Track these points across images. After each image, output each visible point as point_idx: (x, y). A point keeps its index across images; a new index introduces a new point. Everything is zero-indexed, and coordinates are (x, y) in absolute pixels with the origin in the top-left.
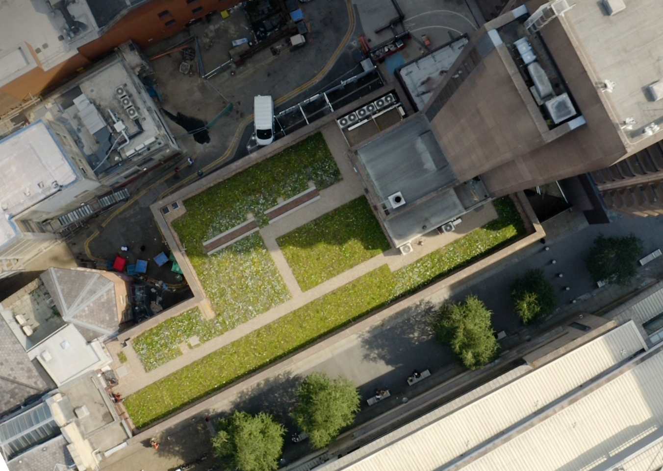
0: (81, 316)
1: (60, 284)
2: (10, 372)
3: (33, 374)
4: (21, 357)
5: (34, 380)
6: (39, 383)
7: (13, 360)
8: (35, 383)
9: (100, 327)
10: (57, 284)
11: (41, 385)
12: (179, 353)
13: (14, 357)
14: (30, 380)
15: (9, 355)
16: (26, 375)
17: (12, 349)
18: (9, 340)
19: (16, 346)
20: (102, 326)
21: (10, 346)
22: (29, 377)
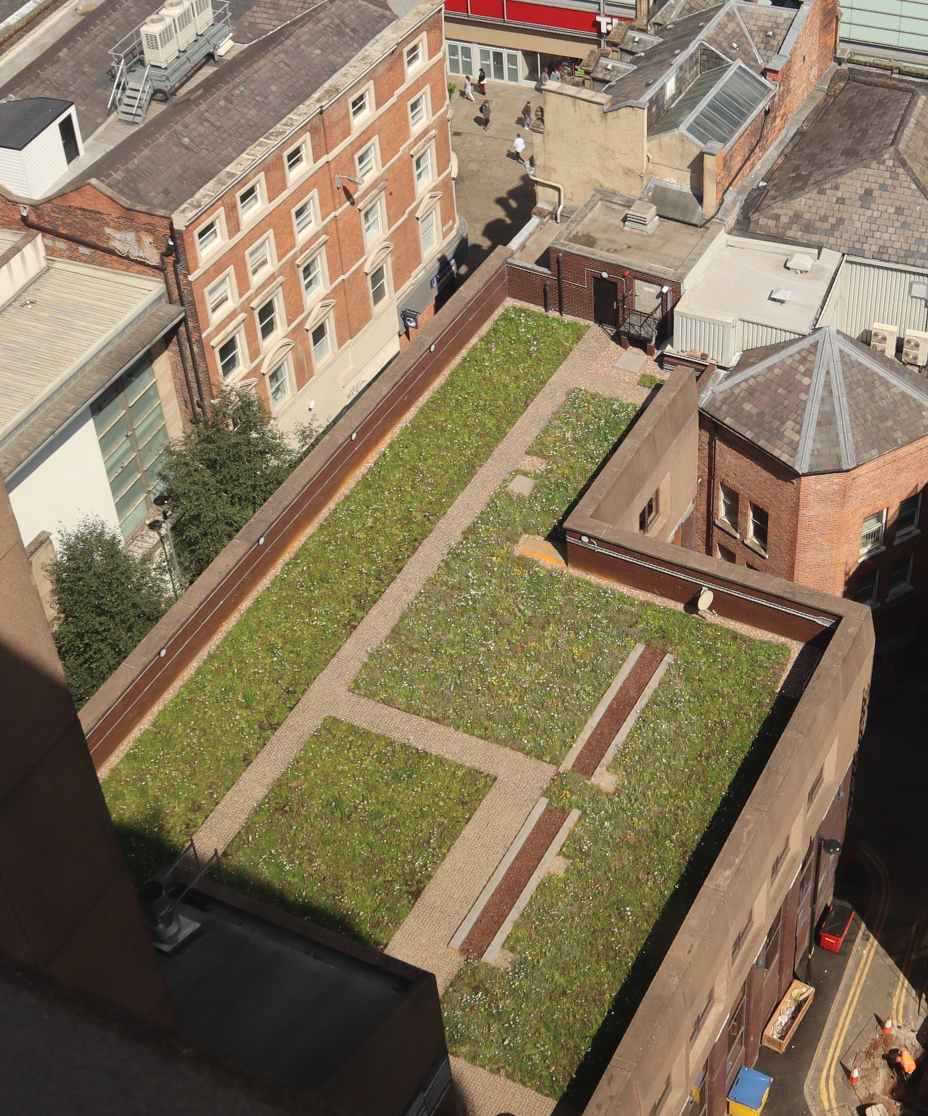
0: (803, 361)
1: (904, 395)
2: (839, 194)
3: (795, 227)
4: (846, 236)
5: (784, 219)
6: (772, 223)
7: (855, 217)
8: (777, 217)
9: (746, 381)
10: (909, 391)
11: (763, 221)
12: (537, 449)
13: (858, 224)
14: (791, 213)
15: (872, 220)
16: (807, 216)
17: (878, 235)
18: (898, 245)
19: (875, 248)
20: (744, 385)
21: (886, 236)
22: (797, 216)
